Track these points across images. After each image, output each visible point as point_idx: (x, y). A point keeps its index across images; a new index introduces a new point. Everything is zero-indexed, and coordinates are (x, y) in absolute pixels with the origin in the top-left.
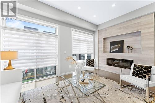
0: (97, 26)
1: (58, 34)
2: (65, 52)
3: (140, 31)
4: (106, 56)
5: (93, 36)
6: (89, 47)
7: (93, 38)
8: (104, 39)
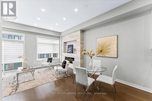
0: (60, 33)
1: (23, 40)
2: (30, 53)
3: (76, 40)
4: (64, 55)
5: (59, 40)
6: (54, 48)
7: (58, 42)
8: (65, 43)
